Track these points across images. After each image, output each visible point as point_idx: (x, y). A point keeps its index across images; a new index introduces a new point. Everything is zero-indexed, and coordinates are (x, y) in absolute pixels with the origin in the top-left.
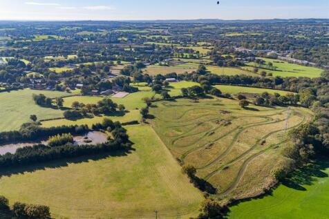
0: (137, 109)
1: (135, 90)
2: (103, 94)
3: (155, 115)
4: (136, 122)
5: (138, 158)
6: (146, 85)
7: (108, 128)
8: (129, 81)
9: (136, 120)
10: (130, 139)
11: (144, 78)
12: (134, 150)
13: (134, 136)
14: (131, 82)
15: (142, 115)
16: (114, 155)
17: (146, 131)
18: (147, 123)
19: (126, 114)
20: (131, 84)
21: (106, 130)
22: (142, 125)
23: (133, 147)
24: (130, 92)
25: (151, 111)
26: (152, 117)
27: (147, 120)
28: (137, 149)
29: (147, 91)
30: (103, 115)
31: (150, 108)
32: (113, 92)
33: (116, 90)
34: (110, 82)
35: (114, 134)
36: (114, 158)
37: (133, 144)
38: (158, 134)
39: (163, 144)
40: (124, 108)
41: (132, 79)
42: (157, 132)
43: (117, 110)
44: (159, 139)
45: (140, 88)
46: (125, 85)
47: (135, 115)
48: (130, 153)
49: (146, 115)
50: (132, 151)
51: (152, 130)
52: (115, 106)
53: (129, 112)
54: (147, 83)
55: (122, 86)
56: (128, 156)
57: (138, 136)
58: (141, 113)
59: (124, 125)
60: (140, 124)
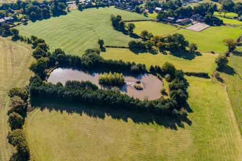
0: (213, 53)
1: (219, 23)
2: (180, 23)
3: (236, 69)
4: (205, 76)
5: (190, 142)
6: (235, 18)
7: (167, 76)
8: (215, 9)
9: (205, 71)
10: (189, 101)
11: (235, 8)
12: (190, 123)
13: (197, 97)
14: (217, 11)
15: (216, 66)
16: (160, 123)
17: (216, 93)
18: (221, 80)
19: (197, 58)
20: (216, 13)
21: (164, 77)
22: (213, 83)
23: (190, 116)
24: (212, 25)
25: (232, 61)
26: (231, 72)
27: (223, 75)
28: (194, 124)
29: (235, 26)
30: (168, 52)
31: (231, 54)
32: (190, 22)
33: (195, 19)
34: (191, 8)
35: (172, 88)
36: (159, 127)
37: (190, 111)
38: (233, 104)
39: (236, 127)
40: (196, 49)
41: (219, 6)
42: (231, 101)
43: (188, 49)
44: (233, 116)
45: (225, 21)
46: (208, 15)
47: (206, 62)
48: (182, 126)
49: (222, 66)
50: (185, 124)
51: (226, 94)
52: (186, 44)
53: (201, 55)
54: (236, 15)
55: (204, 15)
56: (178, 132)
57: (203, 99)
58: (216, 62)
59: (188, 74)
60: (210, 80)
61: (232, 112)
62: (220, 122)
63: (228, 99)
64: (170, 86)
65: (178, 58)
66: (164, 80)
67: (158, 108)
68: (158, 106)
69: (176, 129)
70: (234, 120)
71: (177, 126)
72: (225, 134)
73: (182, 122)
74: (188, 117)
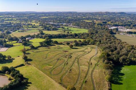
0: (19, 56)
1: (12, 46)
3: (32, 59)
4: (22, 65)
5: (36, 89)
6: (17, 43)
7: (7, 72)
10: (24, 76)
12: (31, 83)
13: (26, 74)
17: (32, 69)
18: (30, 64)
19: (14, 61)
20: (7, 43)
21: (5, 73)
22: (28, 66)
24: (9, 47)
27: (29, 62)
29: (19, 45)
31: (26, 55)
35: (13, 76)
38: (39, 69)
40: (11, 57)
41: (7, 40)
43: (7, 59)
44: (42, 73)
45: (14, 45)
47: (18, 60)
48: (29, 86)
49: (26, 59)
50: (30, 84)
51: (35, 68)
52: (5, 57)
53: (14, 59)
54: (16, 42)
55: (2, 44)
56: (29, 89)
57: (28, 73)
58: (23, 59)
60: (26, 66)
61: (41, 72)
62: (40, 77)
63: (37, 69)
65: (5, 64)
66: (5, 75)
67: (14, 85)
69: (27, 88)
70: (44, 74)
71: (27, 87)
72: (44, 79)
73: (28, 85)
74: (28, 82)
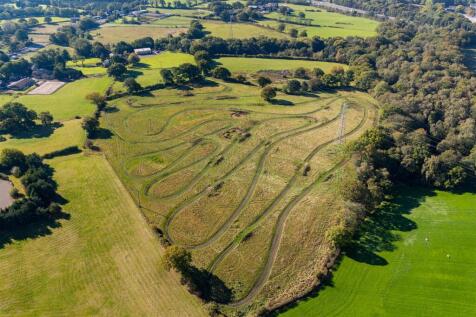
0: (78, 118)
1: (78, 75)
2: (16, 88)
3: (112, 129)
4: (74, 150)
5: (74, 238)
6: (98, 65)
7: (14, 169)
8: (66, 57)
9: (72, 144)
10: (59, 191)
11: (94, 50)
12: (67, 217)
13: (70, 182)
14: (70, 59)
15: (86, 133)
16: (21, 237)
17: (95, 167)
18: (96, 149)
19: (57, 131)
20: (69, 64)
21: (10, 174)
22: (87, 155)
23: (64, 209)
24: (69, 81)
25: (105, 122)
26: (107, 134)
27: (96, 143)
28: (73, 215)
29: (100, 76)
30: (7, 136)
31: (103, 113)
32: (31, 84)
33: (40, 77)
34: (26, 62)
35: (27, 183)
36: (23, 242)
37: (64, 202)
38: (117, 172)
40: (51, 118)
41: (71, 51)
42: (114, 169)
43: (38, 122)
44: (120, 185)
45: (85, 71)
46: (58, 66)
47: (71, 133)
48: (59, 225)
49: (94, 130)
50: (62, 221)
51: (107, 163)
52: (32, 115)
53: (62, 125)
54: (99, 61)
55: (52, 69)
56: (53, 235)
57: (78, 181)
58: (84, 128)
59: (48, 157)
60: (82, 154)
61: (118, 181)
62: (107, 198)
63: (110, 168)
64: (23, 182)
65: (27, 140)
66: (11, 177)
67: (10, 218)
68: (10, 213)
69: (49, 233)
70: (123, 189)
71: (49, 228)
72: (116, 209)
73: (57, 221)
74: (63, 211)
